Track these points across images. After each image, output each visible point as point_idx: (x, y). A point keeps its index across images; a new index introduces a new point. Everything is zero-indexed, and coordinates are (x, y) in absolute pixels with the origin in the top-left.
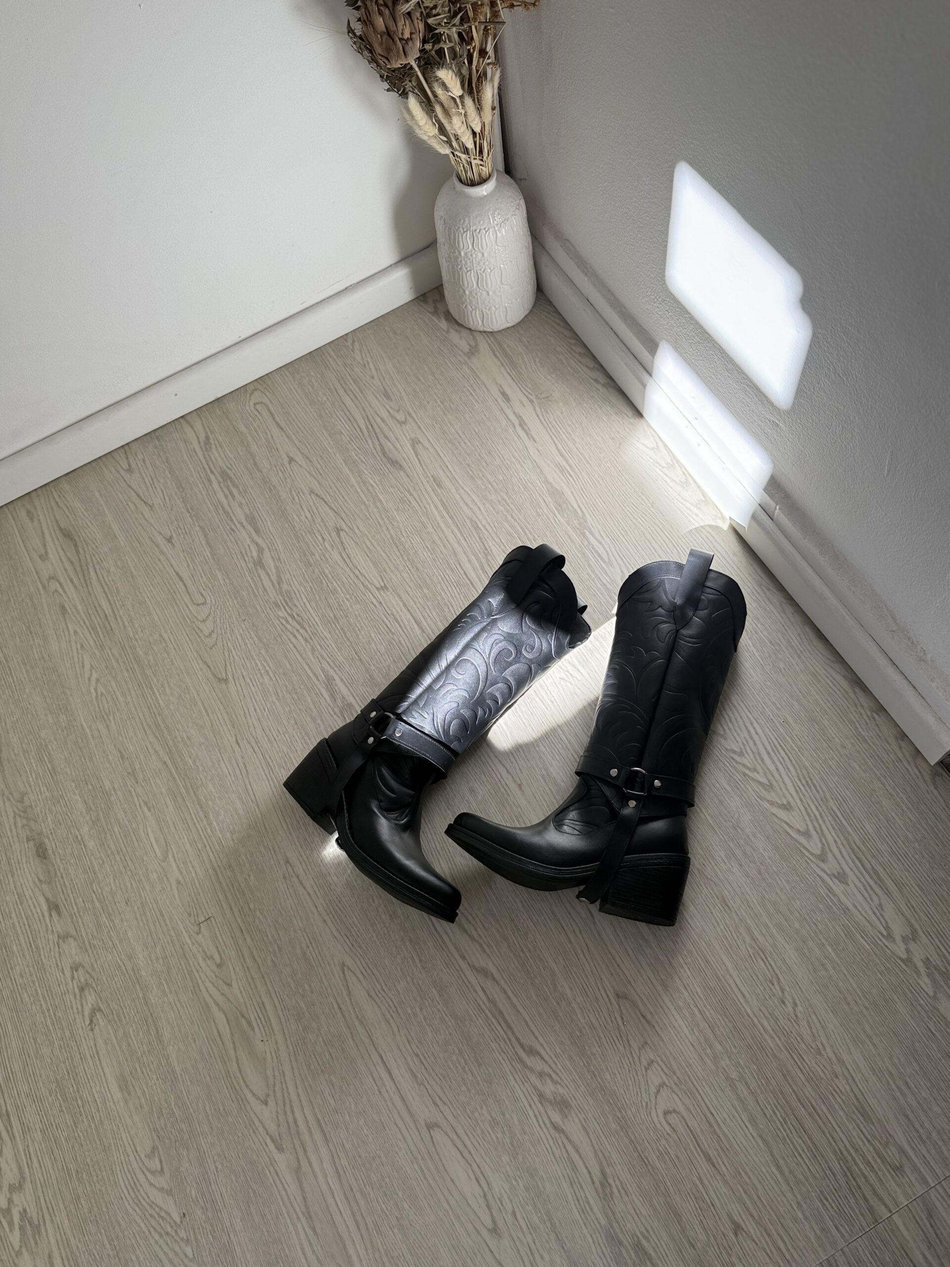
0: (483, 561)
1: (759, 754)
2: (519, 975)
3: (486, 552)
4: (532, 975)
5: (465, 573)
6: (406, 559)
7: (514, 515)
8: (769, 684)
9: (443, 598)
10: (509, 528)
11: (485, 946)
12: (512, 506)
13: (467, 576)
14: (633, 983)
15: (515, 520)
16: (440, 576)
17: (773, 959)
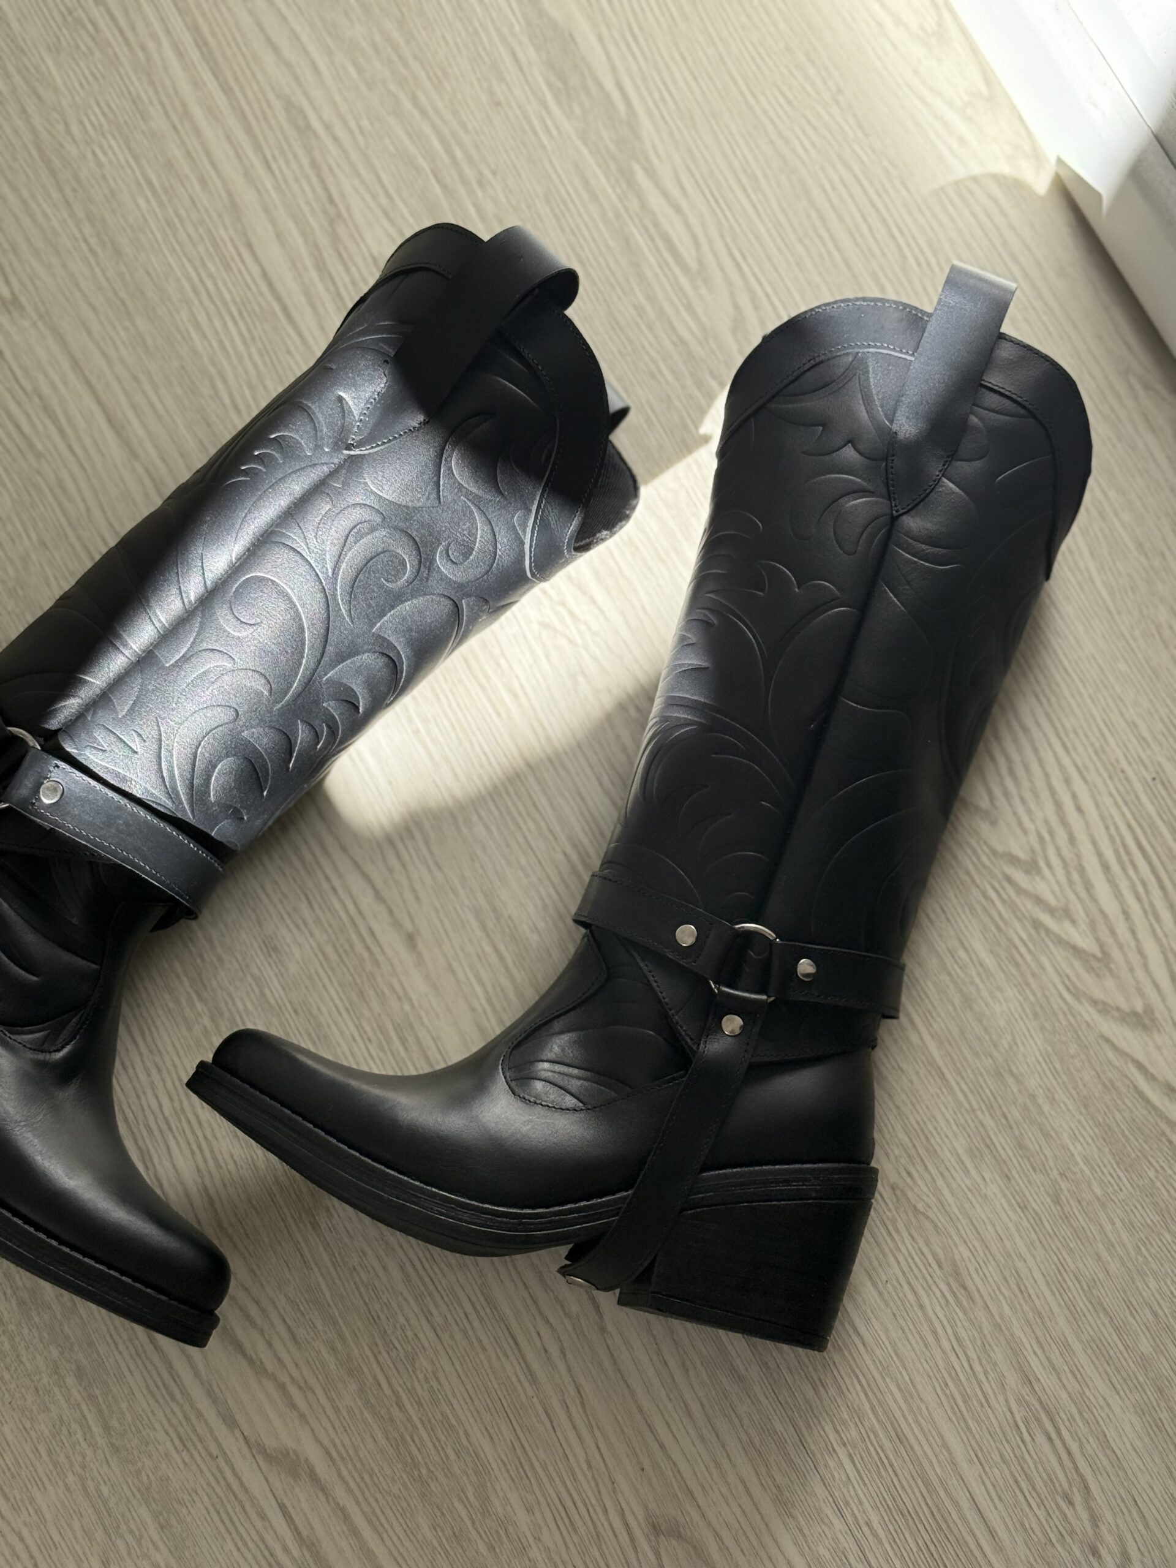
0: (323, 240)
1: (1082, 871)
2: (388, 1472)
3: (331, 210)
4: (424, 1471)
5: (265, 275)
6: (81, 214)
7: (422, 99)
8: (1122, 666)
9: (195, 352)
10: (405, 138)
11: (292, 1390)
12: (416, 67)
13: (270, 285)
14: (698, 1494)
15: (423, 112)
16: (189, 279)
17: (1076, 1436)
